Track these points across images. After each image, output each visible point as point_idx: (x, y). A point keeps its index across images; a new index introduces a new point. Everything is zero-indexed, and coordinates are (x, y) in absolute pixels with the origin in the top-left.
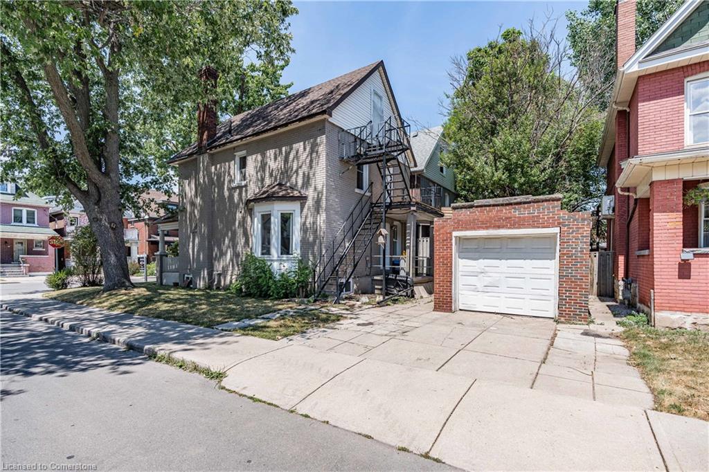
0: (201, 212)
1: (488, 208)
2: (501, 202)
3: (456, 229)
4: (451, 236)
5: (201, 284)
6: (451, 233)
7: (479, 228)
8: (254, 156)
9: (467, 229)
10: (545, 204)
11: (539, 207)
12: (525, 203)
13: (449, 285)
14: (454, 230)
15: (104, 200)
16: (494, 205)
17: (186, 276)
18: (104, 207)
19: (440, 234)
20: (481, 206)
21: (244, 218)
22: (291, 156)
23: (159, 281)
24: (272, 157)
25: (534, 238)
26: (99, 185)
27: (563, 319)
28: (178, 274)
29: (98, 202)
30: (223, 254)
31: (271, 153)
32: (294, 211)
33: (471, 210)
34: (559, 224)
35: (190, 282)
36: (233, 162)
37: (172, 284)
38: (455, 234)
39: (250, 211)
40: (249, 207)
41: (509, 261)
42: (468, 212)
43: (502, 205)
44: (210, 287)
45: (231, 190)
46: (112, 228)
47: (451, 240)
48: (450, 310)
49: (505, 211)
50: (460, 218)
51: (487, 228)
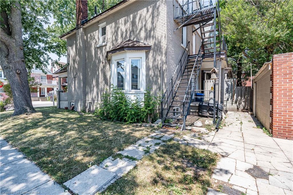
0: (78, 65)
5: (79, 109)
8: (110, 25)
15: (11, 54)
17: (72, 103)
18: (12, 59)
21: (104, 67)
22: (137, 20)
23: (58, 106)
24: (123, 22)
26: (7, 43)
28: (67, 102)
29: (7, 56)
30: (92, 91)
31: (122, 20)
32: (141, 58)
35: (73, 108)
36: (98, 31)
37: (64, 108)
39: (109, 61)
40: (108, 59)
44: (84, 111)
45: (96, 48)
46: (18, 73)
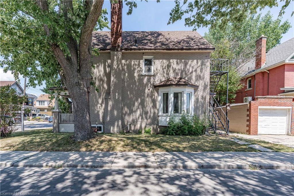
1: (270, 99)
2: (275, 97)
3: (260, 105)
4: (258, 108)
6: (258, 107)
7: (267, 105)
9: (263, 106)
10: (288, 99)
11: (286, 100)
12: (282, 98)
13: (256, 125)
14: (259, 106)
16: (273, 98)
19: (253, 107)
20: (268, 98)
24: (175, 63)
25: (281, 109)
27: (292, 135)
31: (174, 61)
33: (265, 99)
34: (292, 105)
38: (259, 107)
41: (273, 117)
42: (264, 100)
43: (275, 98)
47: (258, 109)
48: (257, 135)
49: (276, 100)
50: (261, 101)
51: (270, 106)
